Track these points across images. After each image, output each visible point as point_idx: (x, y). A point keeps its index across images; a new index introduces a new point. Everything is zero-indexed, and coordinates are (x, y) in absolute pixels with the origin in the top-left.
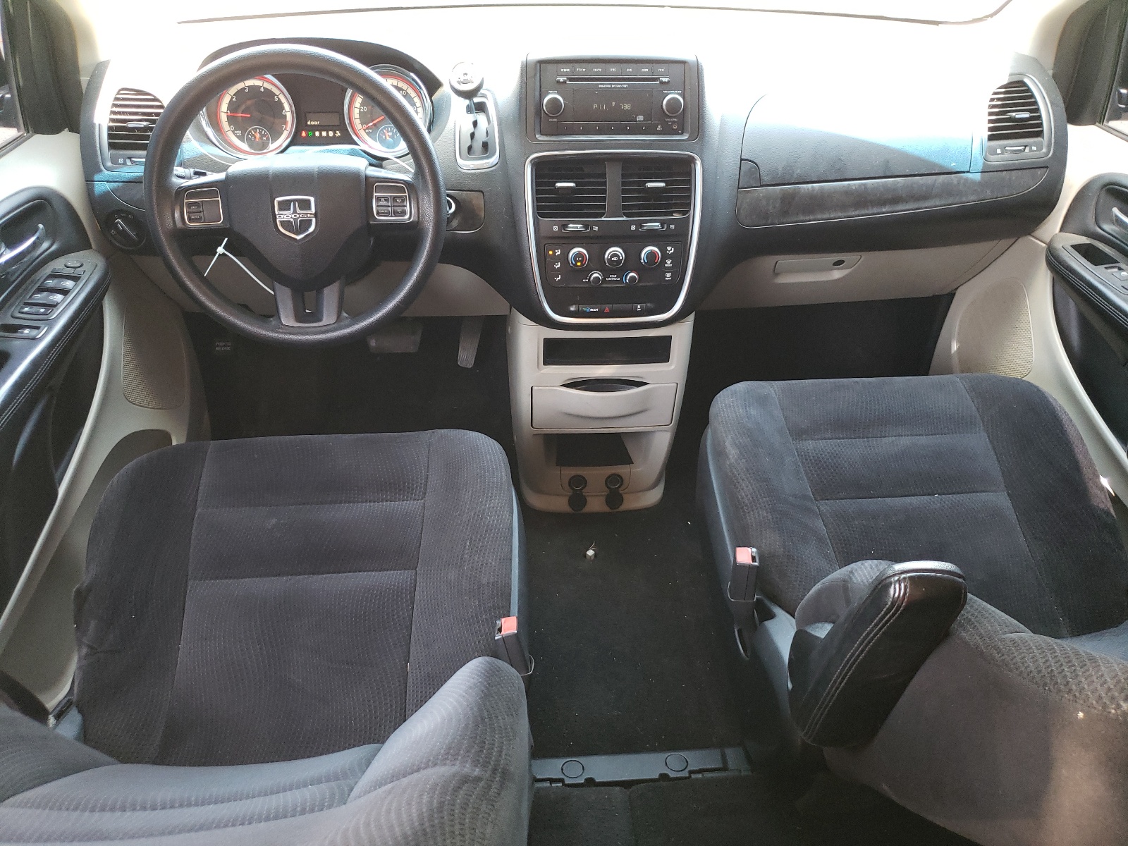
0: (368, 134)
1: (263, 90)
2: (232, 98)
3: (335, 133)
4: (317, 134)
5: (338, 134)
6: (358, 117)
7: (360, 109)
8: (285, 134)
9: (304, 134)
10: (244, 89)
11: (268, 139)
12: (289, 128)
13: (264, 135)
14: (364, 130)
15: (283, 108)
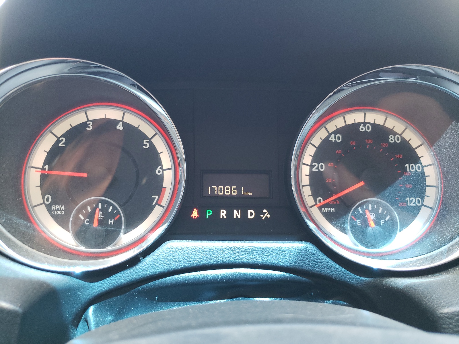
0: (325, 215)
1: (121, 128)
2: (58, 141)
3: (259, 213)
4: (223, 213)
5: (266, 215)
6: (308, 183)
7: (311, 166)
8: (157, 213)
9: (195, 214)
10: (84, 125)
11: (118, 223)
12: (165, 202)
13: (112, 215)
14: (320, 208)
15: (158, 163)
